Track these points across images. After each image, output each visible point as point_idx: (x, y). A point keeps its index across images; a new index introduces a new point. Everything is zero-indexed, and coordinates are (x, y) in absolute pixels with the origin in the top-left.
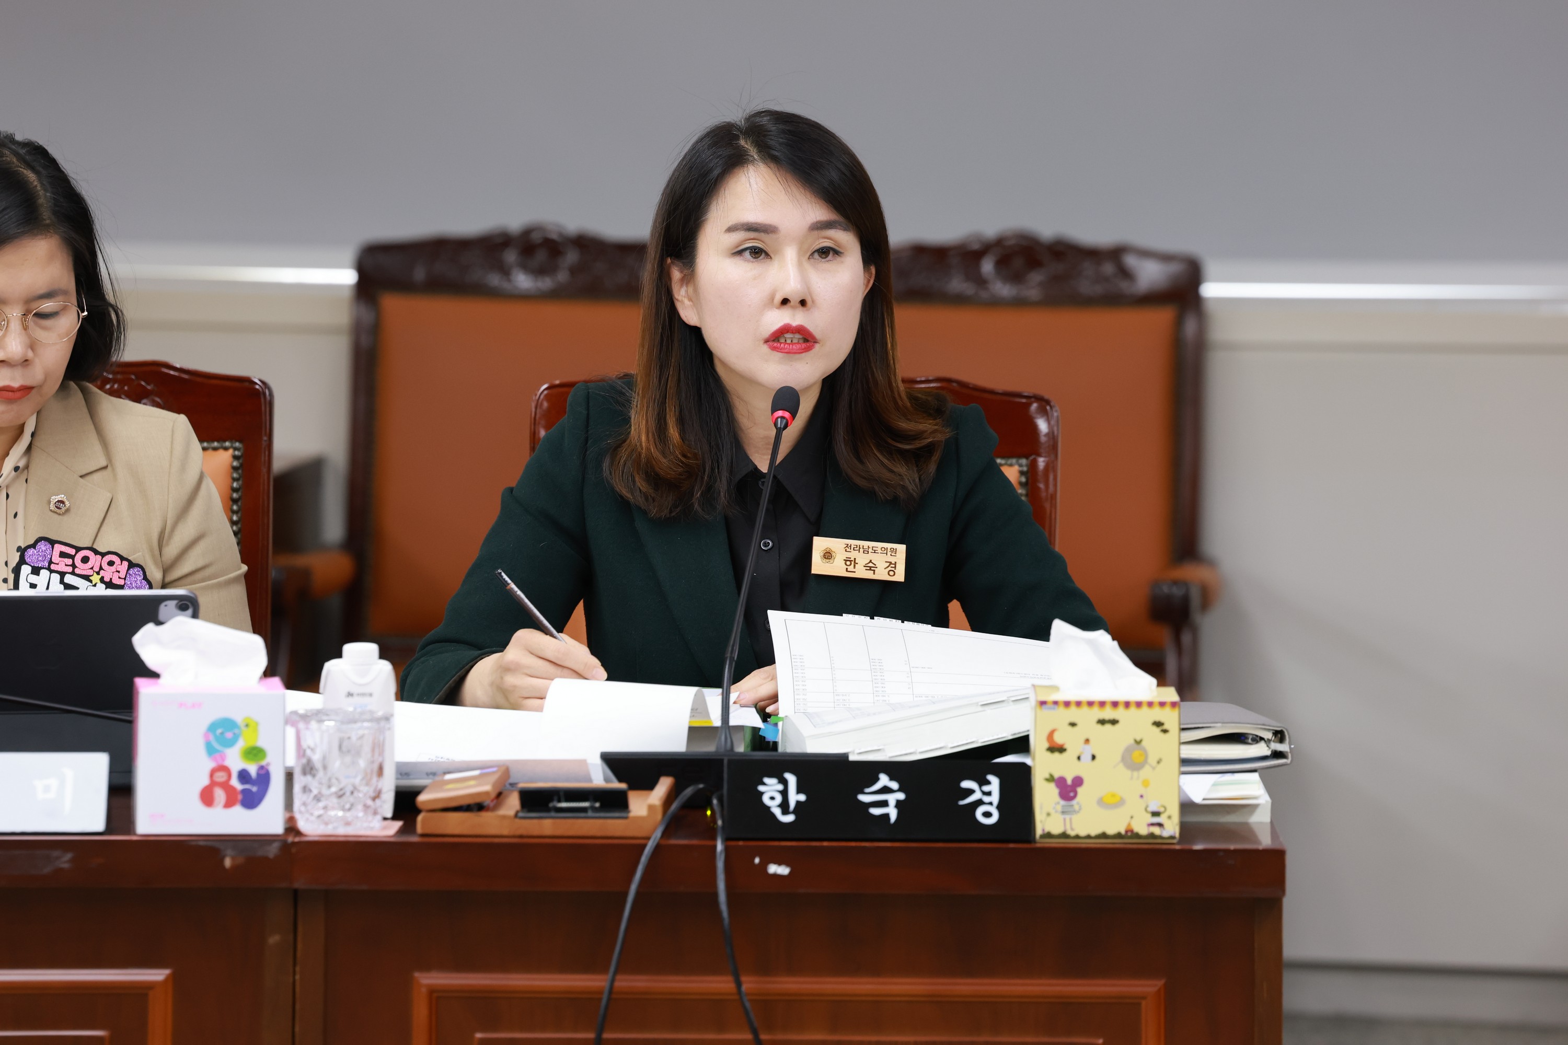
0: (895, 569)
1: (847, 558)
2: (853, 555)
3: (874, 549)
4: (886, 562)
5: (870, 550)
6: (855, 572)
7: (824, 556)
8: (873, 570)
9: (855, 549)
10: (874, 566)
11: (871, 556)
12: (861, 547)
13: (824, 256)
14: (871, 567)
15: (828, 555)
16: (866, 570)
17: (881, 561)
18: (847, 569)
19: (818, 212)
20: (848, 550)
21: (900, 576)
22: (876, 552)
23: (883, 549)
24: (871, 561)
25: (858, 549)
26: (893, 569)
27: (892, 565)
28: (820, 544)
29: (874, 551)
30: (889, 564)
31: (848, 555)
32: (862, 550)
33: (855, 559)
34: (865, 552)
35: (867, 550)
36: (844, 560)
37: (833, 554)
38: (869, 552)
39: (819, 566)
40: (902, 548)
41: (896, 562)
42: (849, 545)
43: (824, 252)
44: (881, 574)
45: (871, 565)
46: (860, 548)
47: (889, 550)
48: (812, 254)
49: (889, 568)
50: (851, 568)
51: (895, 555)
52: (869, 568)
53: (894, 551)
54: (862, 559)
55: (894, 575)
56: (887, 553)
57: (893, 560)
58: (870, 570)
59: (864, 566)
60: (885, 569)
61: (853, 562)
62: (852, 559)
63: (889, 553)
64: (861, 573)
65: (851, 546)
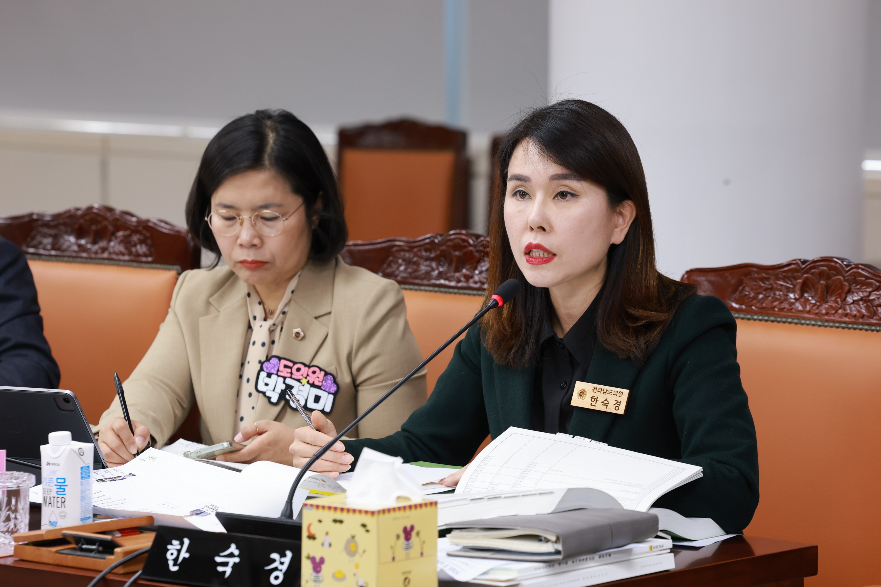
0: (620, 406)
1: (593, 396)
2: (597, 394)
3: (610, 391)
4: (615, 401)
5: (608, 392)
6: (595, 406)
7: (580, 394)
8: (606, 405)
9: (599, 391)
10: (607, 403)
11: (607, 396)
12: (603, 390)
13: (564, 197)
14: (605, 403)
15: (582, 394)
16: (602, 405)
17: (612, 400)
18: (591, 403)
19: (554, 169)
20: (595, 391)
21: (621, 411)
22: (611, 393)
23: (615, 392)
24: (606, 399)
25: (600, 391)
26: (618, 406)
27: (618, 403)
28: (579, 386)
29: (609, 393)
30: (616, 402)
31: (594, 394)
32: (602, 392)
33: (597, 397)
34: (604, 393)
35: (605, 392)
36: (591, 398)
37: (585, 393)
38: (607, 394)
39: (576, 401)
40: (626, 392)
41: (621, 401)
42: (596, 388)
43: (563, 195)
44: (611, 409)
45: (606, 402)
46: (601, 390)
47: (618, 393)
48: (556, 196)
49: (616, 405)
50: (594, 403)
51: (621, 396)
52: (604, 404)
53: (621, 393)
54: (601, 397)
55: (618, 409)
56: (617, 395)
57: (619, 399)
58: (605, 405)
59: (602, 403)
60: (614, 405)
61: (596, 400)
62: (596, 397)
63: (618, 395)
64: (599, 407)
65: (596, 389)
